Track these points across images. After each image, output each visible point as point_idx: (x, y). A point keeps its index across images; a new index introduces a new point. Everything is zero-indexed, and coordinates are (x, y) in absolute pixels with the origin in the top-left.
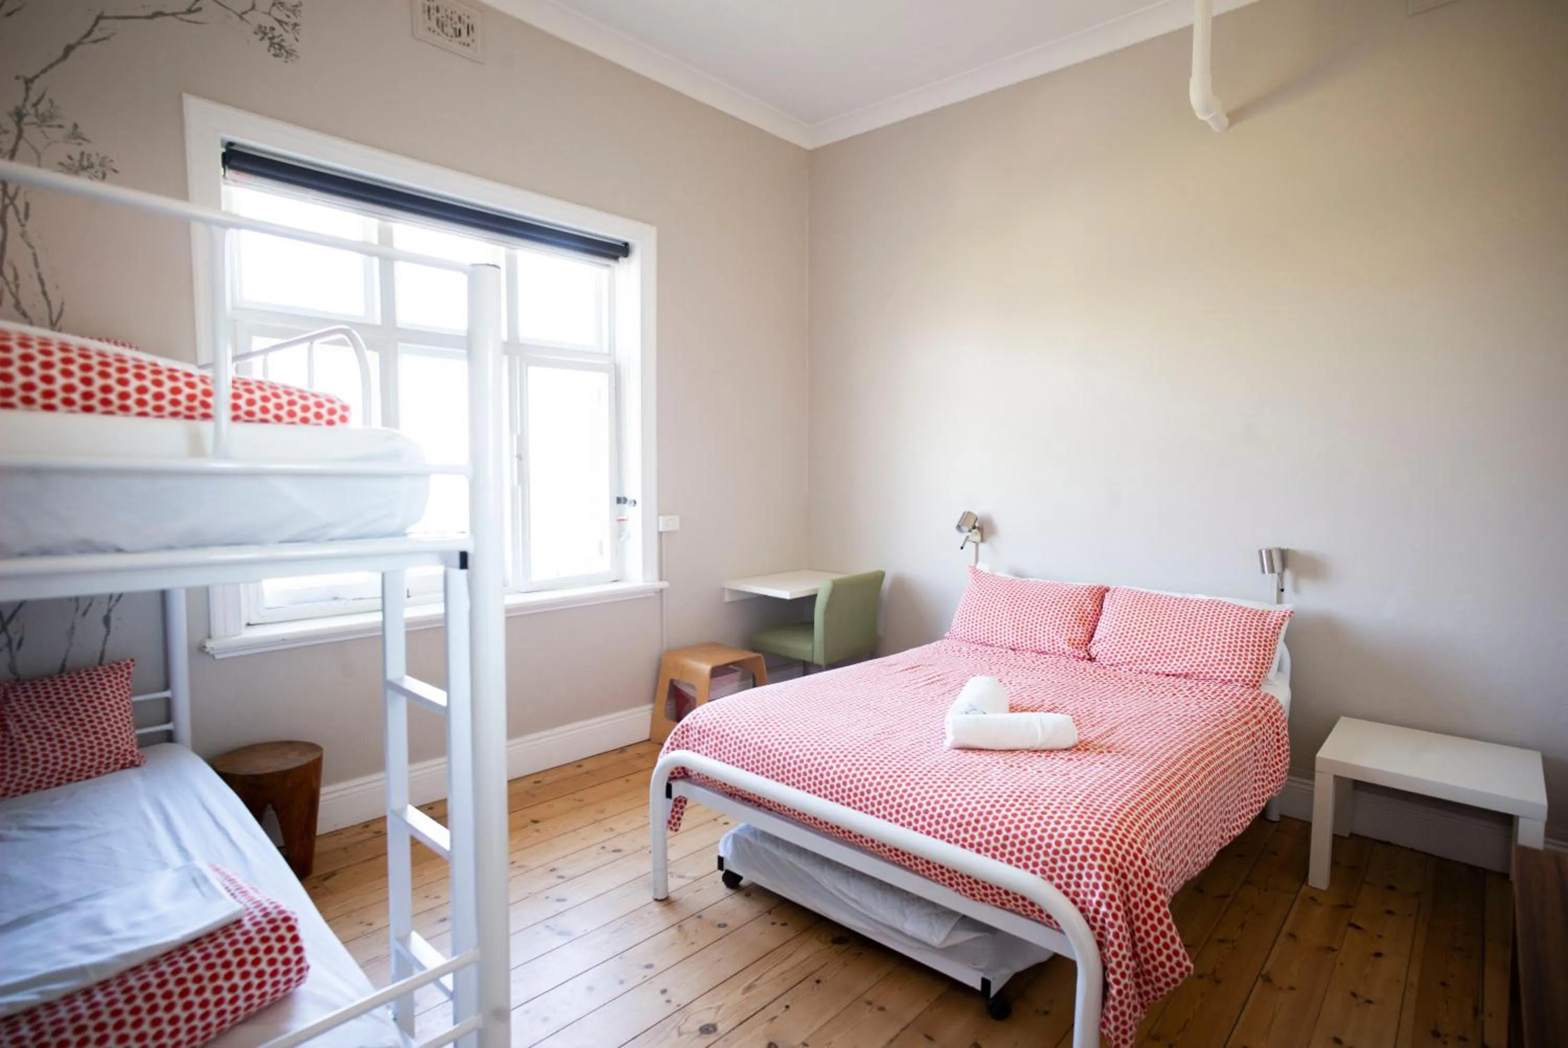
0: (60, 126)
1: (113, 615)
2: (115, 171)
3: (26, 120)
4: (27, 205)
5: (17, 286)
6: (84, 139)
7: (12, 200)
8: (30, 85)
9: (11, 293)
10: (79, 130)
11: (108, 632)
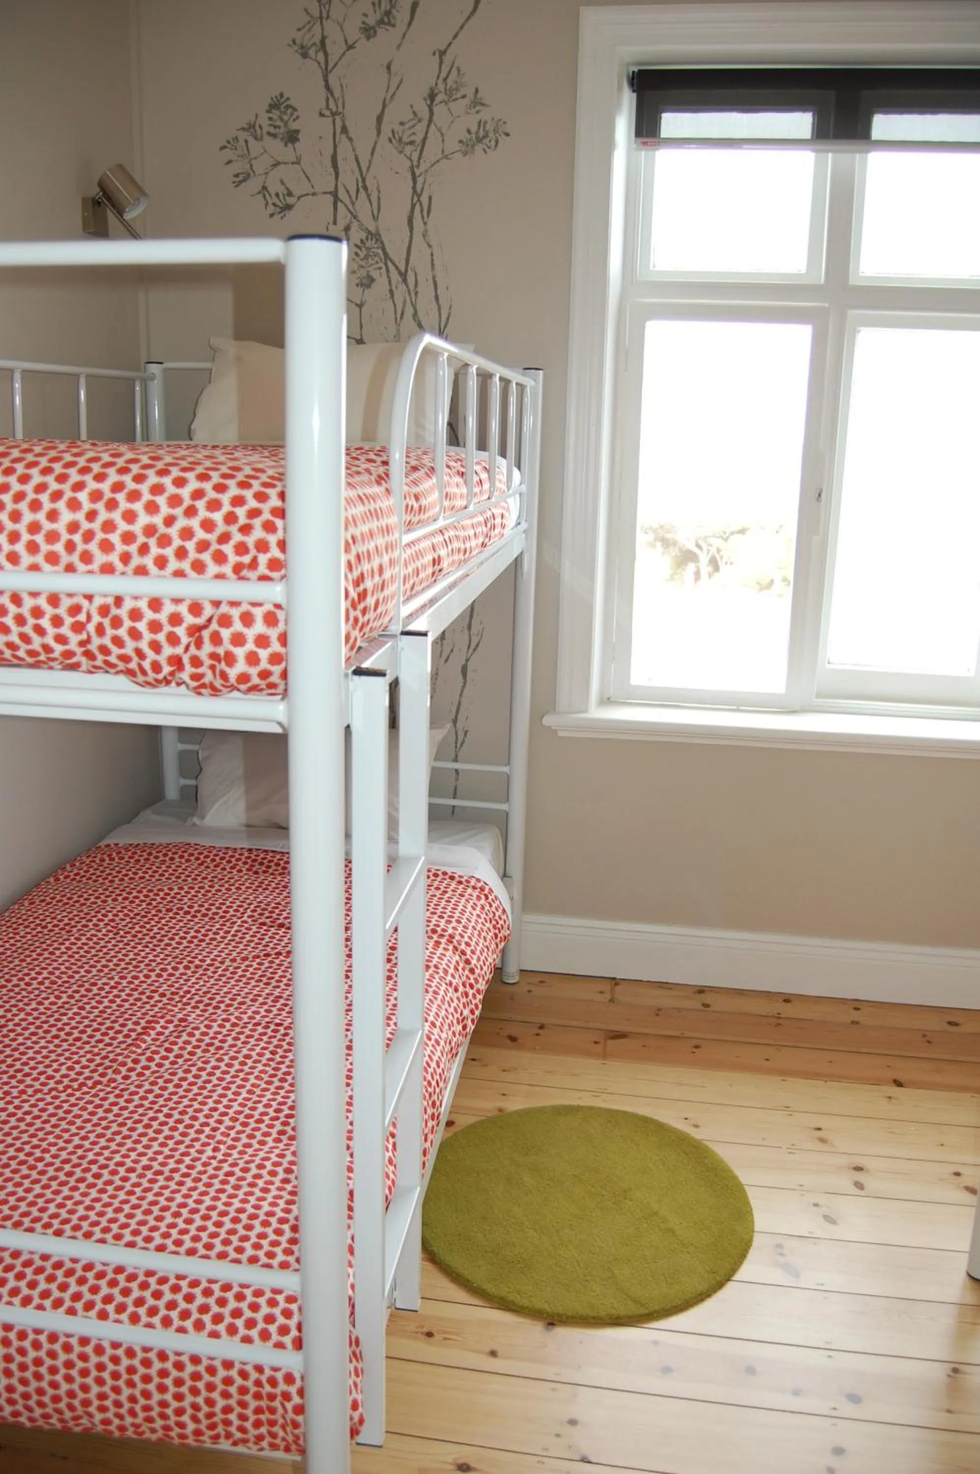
0: (464, 97)
1: (470, 665)
2: (507, 135)
3: (438, 99)
4: (430, 198)
5: (416, 293)
6: (483, 105)
7: (419, 196)
8: (443, 57)
9: (412, 302)
10: (479, 96)
11: (465, 683)
